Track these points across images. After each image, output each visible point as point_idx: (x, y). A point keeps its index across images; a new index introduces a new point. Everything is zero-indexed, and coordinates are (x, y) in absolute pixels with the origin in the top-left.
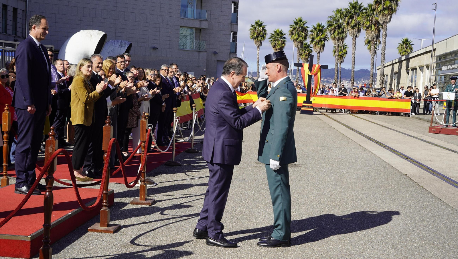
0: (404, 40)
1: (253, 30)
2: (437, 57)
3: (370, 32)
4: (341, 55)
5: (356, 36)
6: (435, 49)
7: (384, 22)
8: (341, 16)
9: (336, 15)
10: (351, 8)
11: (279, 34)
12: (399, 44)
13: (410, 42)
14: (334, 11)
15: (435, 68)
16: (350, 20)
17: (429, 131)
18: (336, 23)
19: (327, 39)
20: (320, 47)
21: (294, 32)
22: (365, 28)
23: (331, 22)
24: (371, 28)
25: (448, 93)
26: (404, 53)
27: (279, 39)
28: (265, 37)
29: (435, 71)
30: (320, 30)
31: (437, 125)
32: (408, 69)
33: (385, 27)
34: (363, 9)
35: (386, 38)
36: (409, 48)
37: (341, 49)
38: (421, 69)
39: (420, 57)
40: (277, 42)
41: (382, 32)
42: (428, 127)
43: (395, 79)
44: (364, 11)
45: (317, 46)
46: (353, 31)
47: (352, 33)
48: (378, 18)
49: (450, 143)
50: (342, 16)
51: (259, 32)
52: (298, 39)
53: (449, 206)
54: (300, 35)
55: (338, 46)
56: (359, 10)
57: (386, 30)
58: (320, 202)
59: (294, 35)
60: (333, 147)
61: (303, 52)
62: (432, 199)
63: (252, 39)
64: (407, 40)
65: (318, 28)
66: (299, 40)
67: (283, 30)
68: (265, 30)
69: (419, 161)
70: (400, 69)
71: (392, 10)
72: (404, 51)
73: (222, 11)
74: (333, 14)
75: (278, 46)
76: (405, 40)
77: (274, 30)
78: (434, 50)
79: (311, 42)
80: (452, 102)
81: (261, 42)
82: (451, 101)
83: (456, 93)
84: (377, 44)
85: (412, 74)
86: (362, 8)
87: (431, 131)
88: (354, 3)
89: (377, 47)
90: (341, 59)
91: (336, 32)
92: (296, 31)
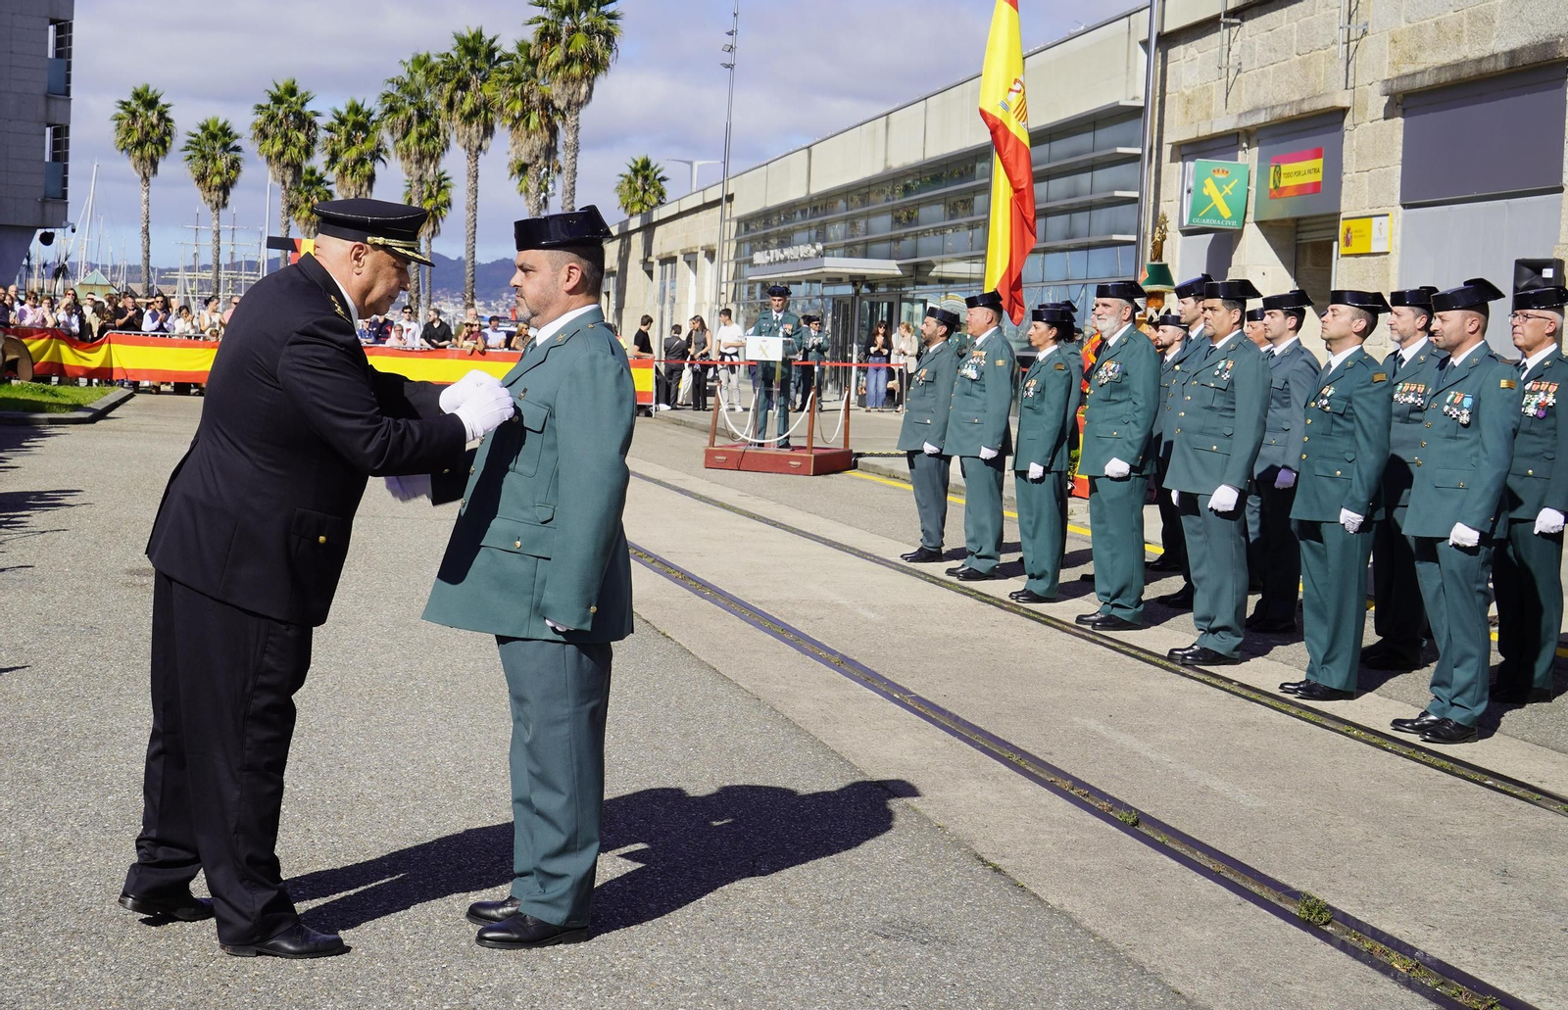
0: (636, 163)
1: (126, 121)
2: (740, 221)
3: (524, 135)
4: (431, 210)
5: (480, 148)
6: (732, 195)
7: (569, 103)
8: (427, 79)
9: (412, 74)
10: (462, 52)
11: (219, 136)
12: (621, 176)
13: (656, 170)
14: (406, 61)
15: (731, 257)
16: (459, 93)
17: (706, 462)
18: (410, 104)
19: (383, 156)
20: (358, 183)
21: (271, 130)
22: (509, 122)
23: (395, 99)
24: (528, 121)
25: (763, 338)
26: (637, 208)
27: (218, 152)
28: (167, 145)
29: (732, 266)
30: (357, 123)
31: (731, 443)
32: (650, 259)
33: (573, 119)
34: (500, 58)
35: (576, 155)
36: (652, 190)
37: (431, 192)
38: (690, 258)
39: (685, 220)
40: (209, 161)
41: (564, 136)
42: (703, 450)
43: (608, 294)
44: (504, 65)
45: (348, 178)
46: (467, 129)
47: (466, 137)
48: (551, 89)
49: (768, 498)
50: (431, 80)
51: (148, 128)
52: (282, 154)
53: (739, 687)
54: (290, 140)
55: (420, 180)
56: (488, 61)
57: (578, 129)
58: (337, 688)
59: (269, 141)
60: (394, 517)
61: (302, 199)
62: (689, 667)
63: (122, 150)
64: (646, 165)
65: (351, 118)
66: (286, 158)
67: (230, 121)
68: (169, 120)
69: (663, 556)
70: (623, 259)
71: (595, 65)
72: (637, 198)
73: (12, 52)
74: (402, 73)
75: (215, 175)
76: (640, 164)
77: (202, 121)
78: (730, 198)
79: (328, 167)
80: (774, 369)
81: (154, 164)
82: (771, 365)
83: (785, 339)
84: (548, 174)
85: (663, 277)
86: (497, 55)
87: (712, 461)
88: (469, 36)
89: (550, 187)
90: (432, 224)
91: (414, 134)
92: (277, 126)
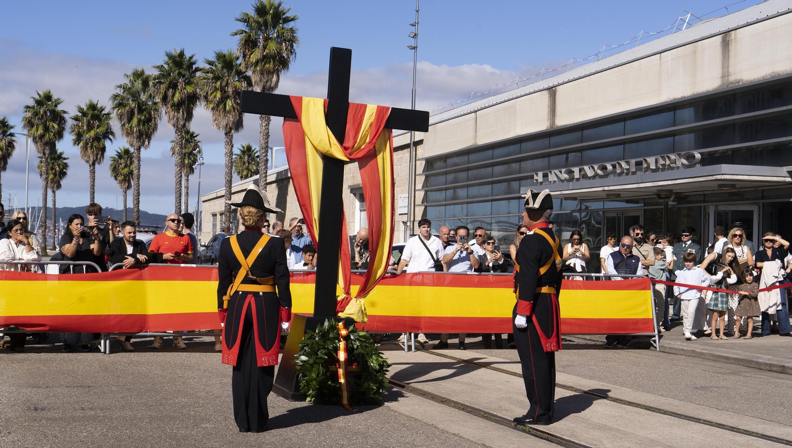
3: (222, 114)
8: (145, 84)
9: (133, 83)
10: (171, 65)
14: (128, 74)
16: (171, 90)
18: (132, 101)
19: (111, 136)
20: (95, 152)
21: (36, 121)
22: (211, 106)
23: (123, 98)
24: (225, 105)
30: (94, 115)
34: (197, 69)
44: (200, 73)
45: (89, 150)
46: (176, 114)
47: (175, 119)
52: (43, 136)
54: (48, 128)
56: (189, 71)
59: (35, 128)
61: (49, 167)
65: (90, 112)
66: (46, 139)
67: (7, 118)
72: (245, 167)
74: (126, 81)
79: (75, 143)
86: (194, 67)
88: (176, 54)
91: (135, 121)
92: (39, 119)
